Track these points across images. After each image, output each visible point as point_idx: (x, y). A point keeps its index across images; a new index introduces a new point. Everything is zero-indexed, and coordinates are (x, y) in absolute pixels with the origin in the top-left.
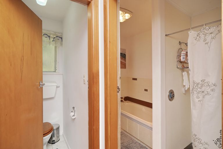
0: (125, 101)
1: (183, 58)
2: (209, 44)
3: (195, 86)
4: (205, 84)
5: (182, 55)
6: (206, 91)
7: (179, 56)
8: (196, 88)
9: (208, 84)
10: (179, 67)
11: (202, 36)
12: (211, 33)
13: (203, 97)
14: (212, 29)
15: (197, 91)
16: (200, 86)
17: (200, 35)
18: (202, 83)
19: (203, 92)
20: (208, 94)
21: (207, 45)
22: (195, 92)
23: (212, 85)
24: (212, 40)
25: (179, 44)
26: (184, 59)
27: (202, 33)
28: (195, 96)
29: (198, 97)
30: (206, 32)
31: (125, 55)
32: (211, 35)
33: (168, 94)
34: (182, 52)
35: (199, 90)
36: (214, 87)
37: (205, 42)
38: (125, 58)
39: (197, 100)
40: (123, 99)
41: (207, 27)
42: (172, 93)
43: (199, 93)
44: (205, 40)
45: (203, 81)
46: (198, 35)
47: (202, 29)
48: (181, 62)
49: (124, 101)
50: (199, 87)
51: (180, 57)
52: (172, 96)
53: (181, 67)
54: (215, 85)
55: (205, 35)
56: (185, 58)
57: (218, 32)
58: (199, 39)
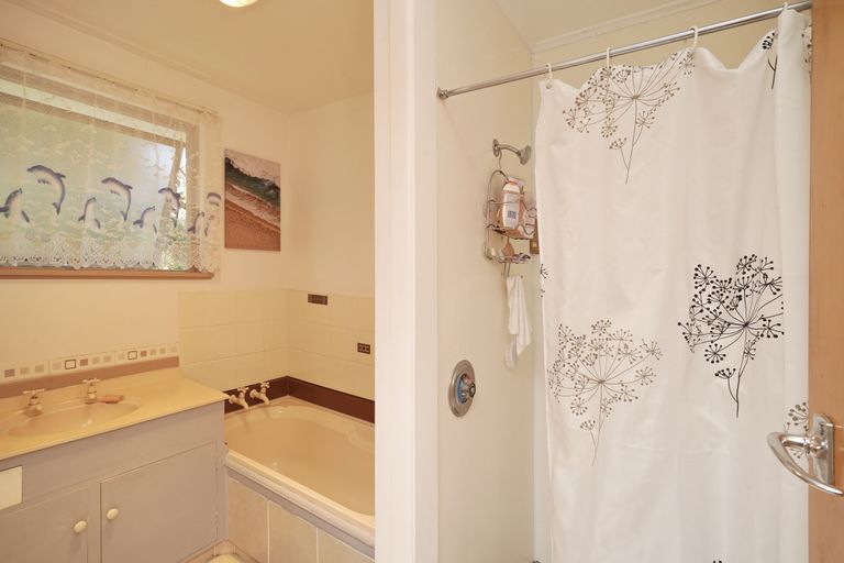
0: (270, 399)
1: (511, 214)
2: (627, 147)
3: (566, 353)
4: (610, 343)
5: (505, 200)
6: (617, 380)
7: (495, 204)
8: (572, 361)
9: (626, 346)
10: (493, 253)
11: (598, 109)
12: (636, 97)
13: (603, 409)
14: (638, 76)
15: (577, 377)
16: (587, 351)
17: (590, 105)
18: (596, 335)
19: (601, 382)
20: (625, 395)
21: (616, 152)
22: (567, 383)
23: (644, 354)
24: (638, 130)
25: (495, 150)
26: (512, 220)
27: (597, 94)
28: (566, 402)
29: (579, 408)
30: (614, 87)
31: (276, 189)
32: (634, 105)
33: (448, 380)
34: (508, 187)
35: (583, 369)
36: (650, 361)
37: (612, 139)
38: (279, 205)
39: (574, 422)
40: (264, 390)
41: (619, 68)
42: (465, 375)
43: (581, 384)
44: (609, 129)
45: (600, 326)
46: (581, 100)
47: (598, 75)
48: (501, 232)
49: (266, 399)
50: (583, 357)
51: (499, 207)
52: (463, 391)
53: (501, 254)
54: (653, 352)
55: (610, 103)
56: (517, 216)
57: (662, 92)
58: (585, 121)
